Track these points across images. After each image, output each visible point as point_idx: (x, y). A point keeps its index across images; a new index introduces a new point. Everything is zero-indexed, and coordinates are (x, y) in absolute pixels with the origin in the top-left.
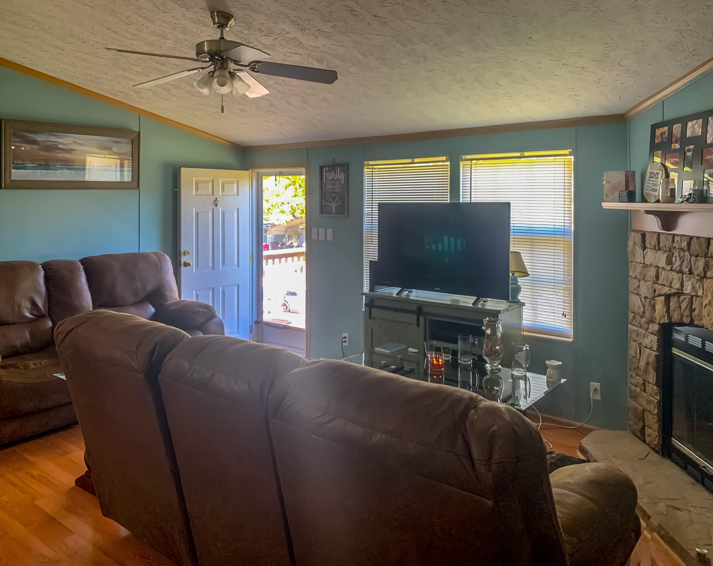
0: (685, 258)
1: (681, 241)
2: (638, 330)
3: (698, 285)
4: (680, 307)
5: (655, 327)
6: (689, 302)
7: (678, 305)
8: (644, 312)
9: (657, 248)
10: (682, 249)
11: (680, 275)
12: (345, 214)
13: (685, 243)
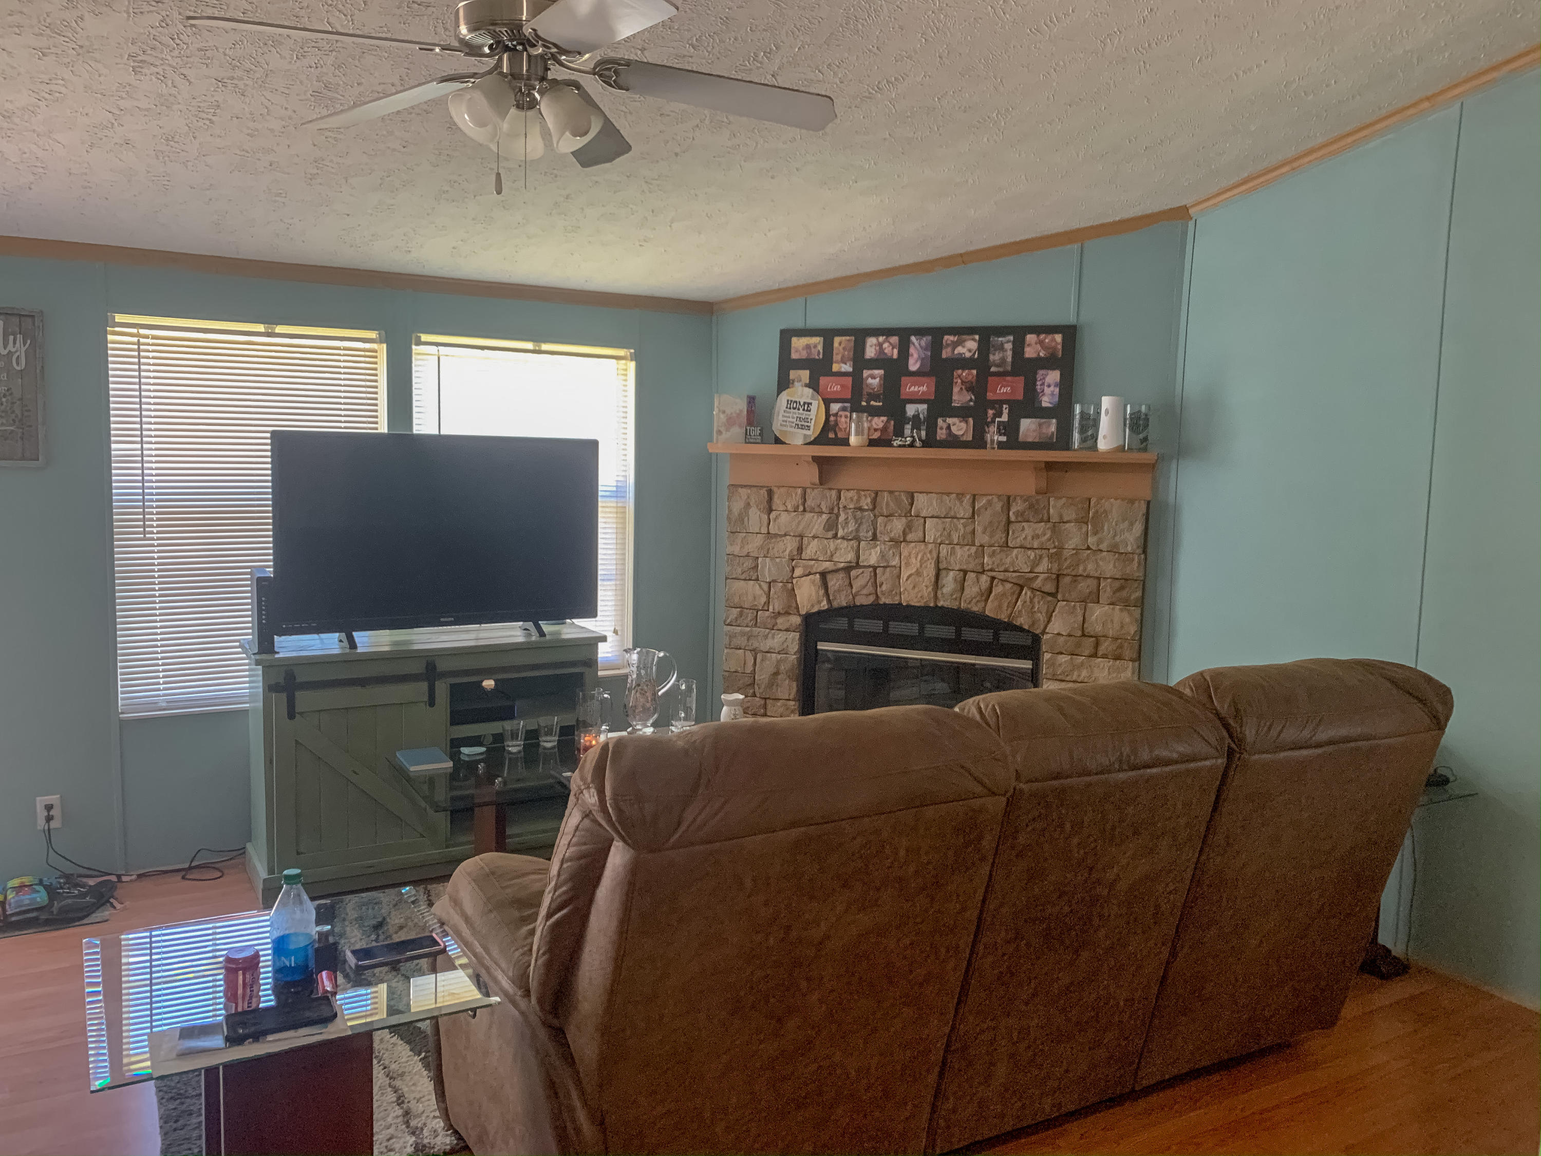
0: (864, 521)
1: (859, 497)
2: (751, 631)
3: (891, 552)
4: (851, 586)
5: (796, 620)
6: (870, 576)
7: (847, 583)
8: (768, 603)
9: (801, 508)
10: (860, 509)
11: (854, 543)
12: (38, 460)
13: (869, 500)
